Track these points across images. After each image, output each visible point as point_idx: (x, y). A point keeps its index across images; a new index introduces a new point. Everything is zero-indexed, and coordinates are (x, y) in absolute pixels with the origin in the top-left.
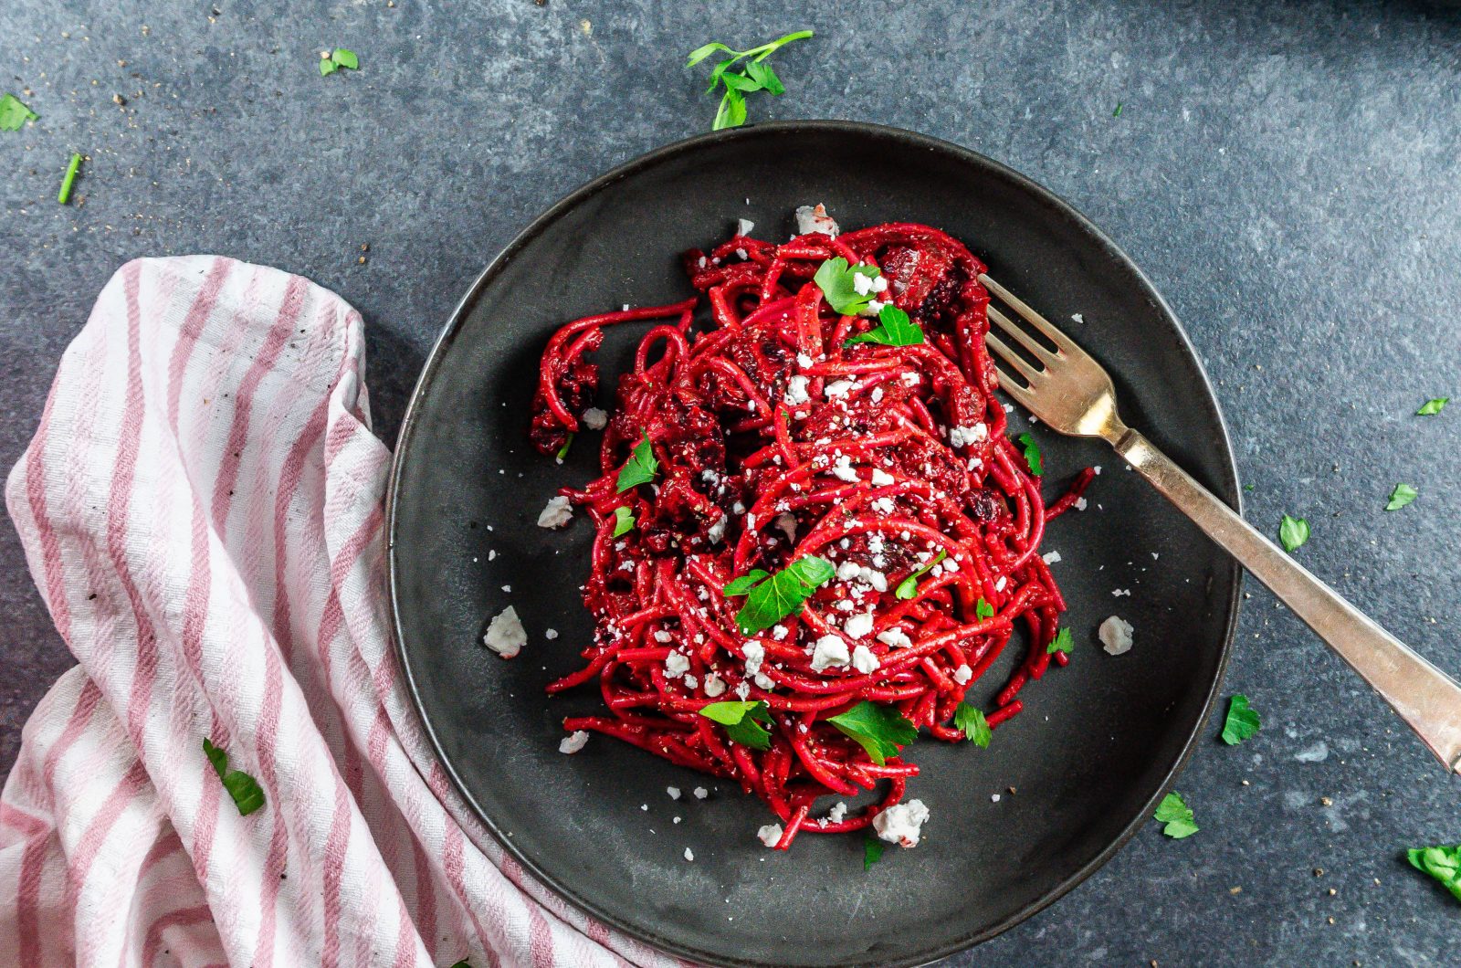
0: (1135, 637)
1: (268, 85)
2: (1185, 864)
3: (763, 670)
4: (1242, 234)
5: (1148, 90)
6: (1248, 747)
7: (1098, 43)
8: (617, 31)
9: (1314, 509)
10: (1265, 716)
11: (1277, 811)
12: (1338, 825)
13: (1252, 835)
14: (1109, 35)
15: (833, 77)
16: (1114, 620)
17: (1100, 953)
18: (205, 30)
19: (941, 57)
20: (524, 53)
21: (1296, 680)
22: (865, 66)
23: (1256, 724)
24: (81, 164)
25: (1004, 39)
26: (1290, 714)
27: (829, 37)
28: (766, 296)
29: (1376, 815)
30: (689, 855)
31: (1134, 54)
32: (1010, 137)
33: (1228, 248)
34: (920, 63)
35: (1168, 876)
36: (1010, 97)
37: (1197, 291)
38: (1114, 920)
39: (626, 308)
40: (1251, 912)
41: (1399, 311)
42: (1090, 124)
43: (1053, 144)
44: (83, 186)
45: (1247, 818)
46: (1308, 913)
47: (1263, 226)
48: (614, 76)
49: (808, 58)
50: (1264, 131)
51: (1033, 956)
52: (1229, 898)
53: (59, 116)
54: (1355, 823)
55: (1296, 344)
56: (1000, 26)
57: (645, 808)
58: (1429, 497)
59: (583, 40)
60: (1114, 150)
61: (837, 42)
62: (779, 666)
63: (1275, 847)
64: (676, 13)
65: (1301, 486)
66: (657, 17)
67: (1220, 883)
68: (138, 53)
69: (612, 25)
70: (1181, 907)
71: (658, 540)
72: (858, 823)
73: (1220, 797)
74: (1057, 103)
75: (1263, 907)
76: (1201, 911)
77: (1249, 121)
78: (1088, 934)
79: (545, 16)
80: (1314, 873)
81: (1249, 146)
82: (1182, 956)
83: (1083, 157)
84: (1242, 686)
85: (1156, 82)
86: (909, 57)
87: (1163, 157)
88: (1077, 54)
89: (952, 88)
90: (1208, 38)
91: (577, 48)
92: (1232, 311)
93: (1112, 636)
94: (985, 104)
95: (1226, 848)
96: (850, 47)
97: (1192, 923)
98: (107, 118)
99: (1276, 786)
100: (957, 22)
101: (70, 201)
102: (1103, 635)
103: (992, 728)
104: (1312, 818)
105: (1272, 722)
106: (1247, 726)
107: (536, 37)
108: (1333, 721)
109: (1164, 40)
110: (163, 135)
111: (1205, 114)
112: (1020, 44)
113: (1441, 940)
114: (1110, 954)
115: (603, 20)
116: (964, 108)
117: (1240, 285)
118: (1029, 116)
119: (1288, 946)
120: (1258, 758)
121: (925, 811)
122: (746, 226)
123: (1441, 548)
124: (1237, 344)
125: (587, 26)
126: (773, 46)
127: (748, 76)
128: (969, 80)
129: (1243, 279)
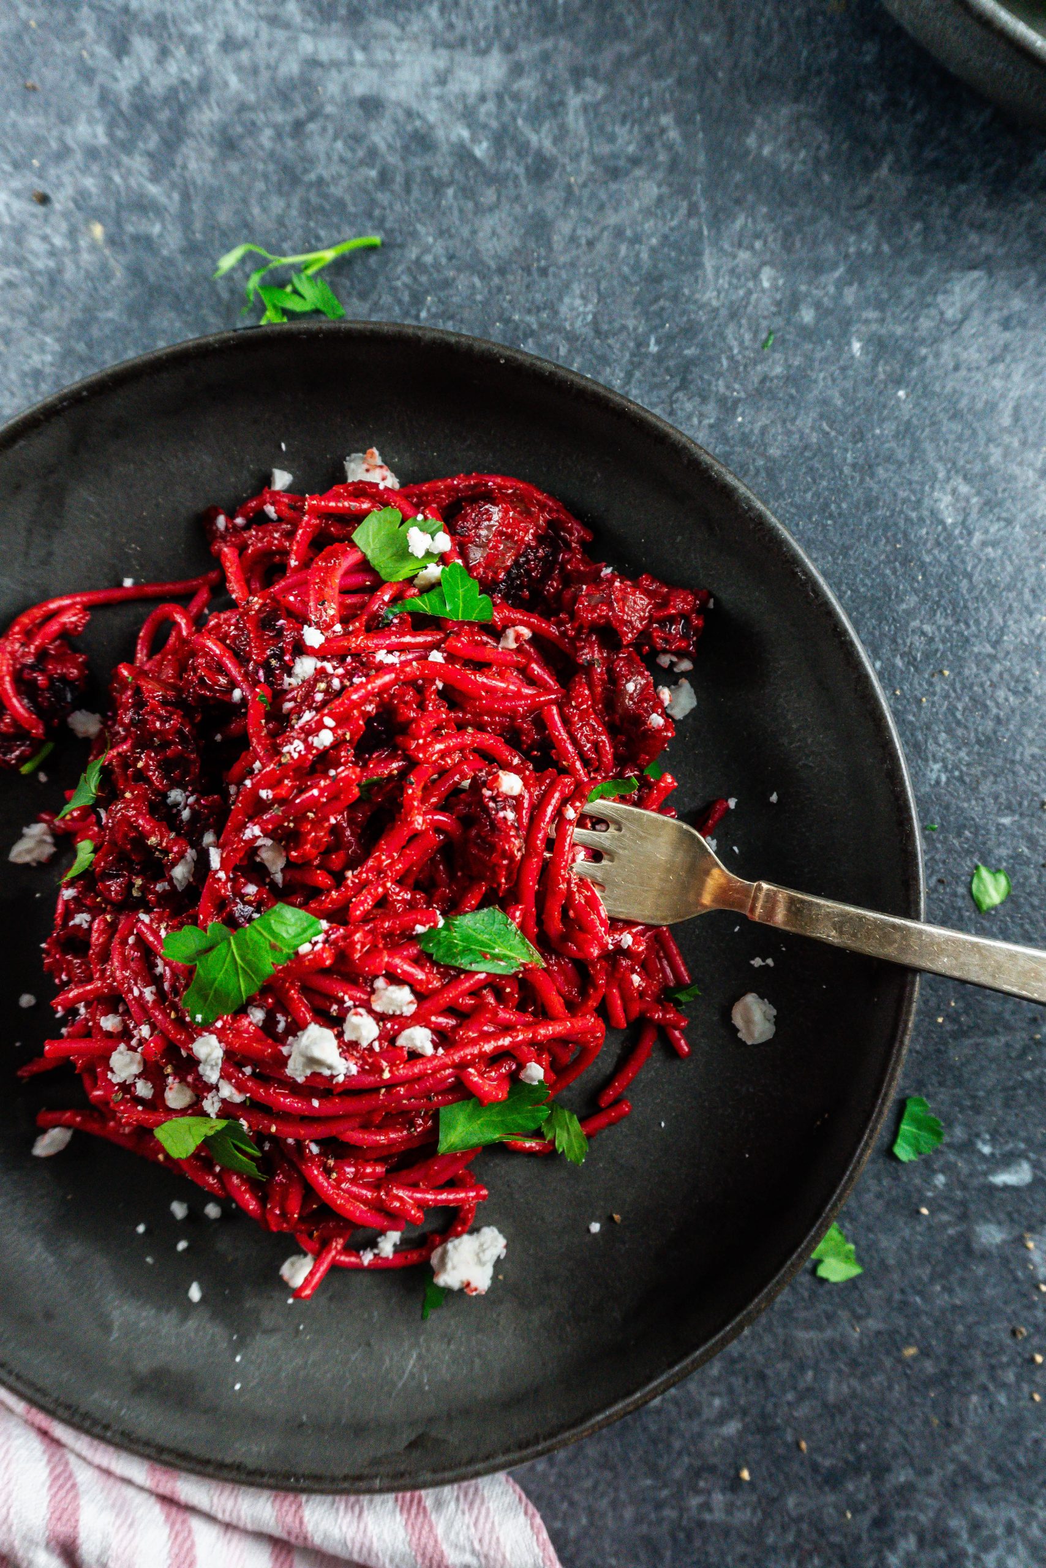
0: (778, 1021)
2: (844, 1314)
3: (225, 1075)
4: (926, 502)
5: (807, 315)
6: (927, 1165)
7: (744, 255)
8: (136, 238)
9: (1017, 857)
10: (950, 1125)
13: (932, 1279)
14: (758, 245)
15: (406, 298)
16: (751, 999)
17: (732, 1428)
19: (544, 272)
20: (19, 262)
21: (990, 1079)
22: (447, 284)
23: (939, 1135)
25: (623, 249)
26: (982, 1123)
27: (402, 246)
28: (293, 563)
30: (195, 1293)
31: (789, 268)
32: (629, 375)
33: (908, 519)
34: (516, 280)
35: (821, 1329)
36: (631, 323)
37: (868, 574)
38: (751, 1385)
39: (128, 582)
40: (930, 1382)
42: (731, 358)
43: (684, 385)
45: (925, 1258)
46: (1004, 1385)
47: (954, 491)
48: (132, 294)
49: (374, 274)
50: (956, 368)
51: (645, 1429)
52: (900, 1360)
55: (995, 644)
56: (619, 233)
57: (141, 1229)
59: (94, 248)
60: (762, 393)
61: (413, 253)
62: (248, 1070)
63: (961, 1297)
64: (211, 214)
65: (1000, 828)
66: (185, 220)
67: (892, 1341)
69: (130, 229)
70: (840, 1372)
71: (114, 886)
72: (414, 1257)
73: (891, 1230)
74: (690, 331)
75: (946, 1375)
76: (864, 1377)
77: (937, 355)
78: (717, 1402)
79: (46, 219)
80: (1014, 1333)
81: (937, 388)
82: (839, 1434)
83: (722, 401)
84: (920, 1085)
85: (818, 305)
86: (502, 271)
87: (825, 402)
88: (717, 270)
89: (555, 313)
90: (886, 248)
91: (86, 257)
92: (912, 600)
93: (748, 1021)
94: (598, 332)
95: (897, 1296)
96: (428, 259)
97: (854, 1395)
99: (963, 1217)
100: (565, 227)
102: (738, 1020)
103: (589, 1137)
107: (35, 244)
109: (829, 250)
111: (880, 346)
112: (644, 256)
114: (746, 1428)
115: (119, 224)
116: (571, 338)
117: (923, 566)
118: (653, 348)
119: (980, 1429)
120: (940, 1180)
121: (502, 1241)
122: (282, 479)
124: (919, 642)
125: (98, 231)
126: (328, 255)
127: (296, 292)
128: (578, 302)
129: (927, 559)
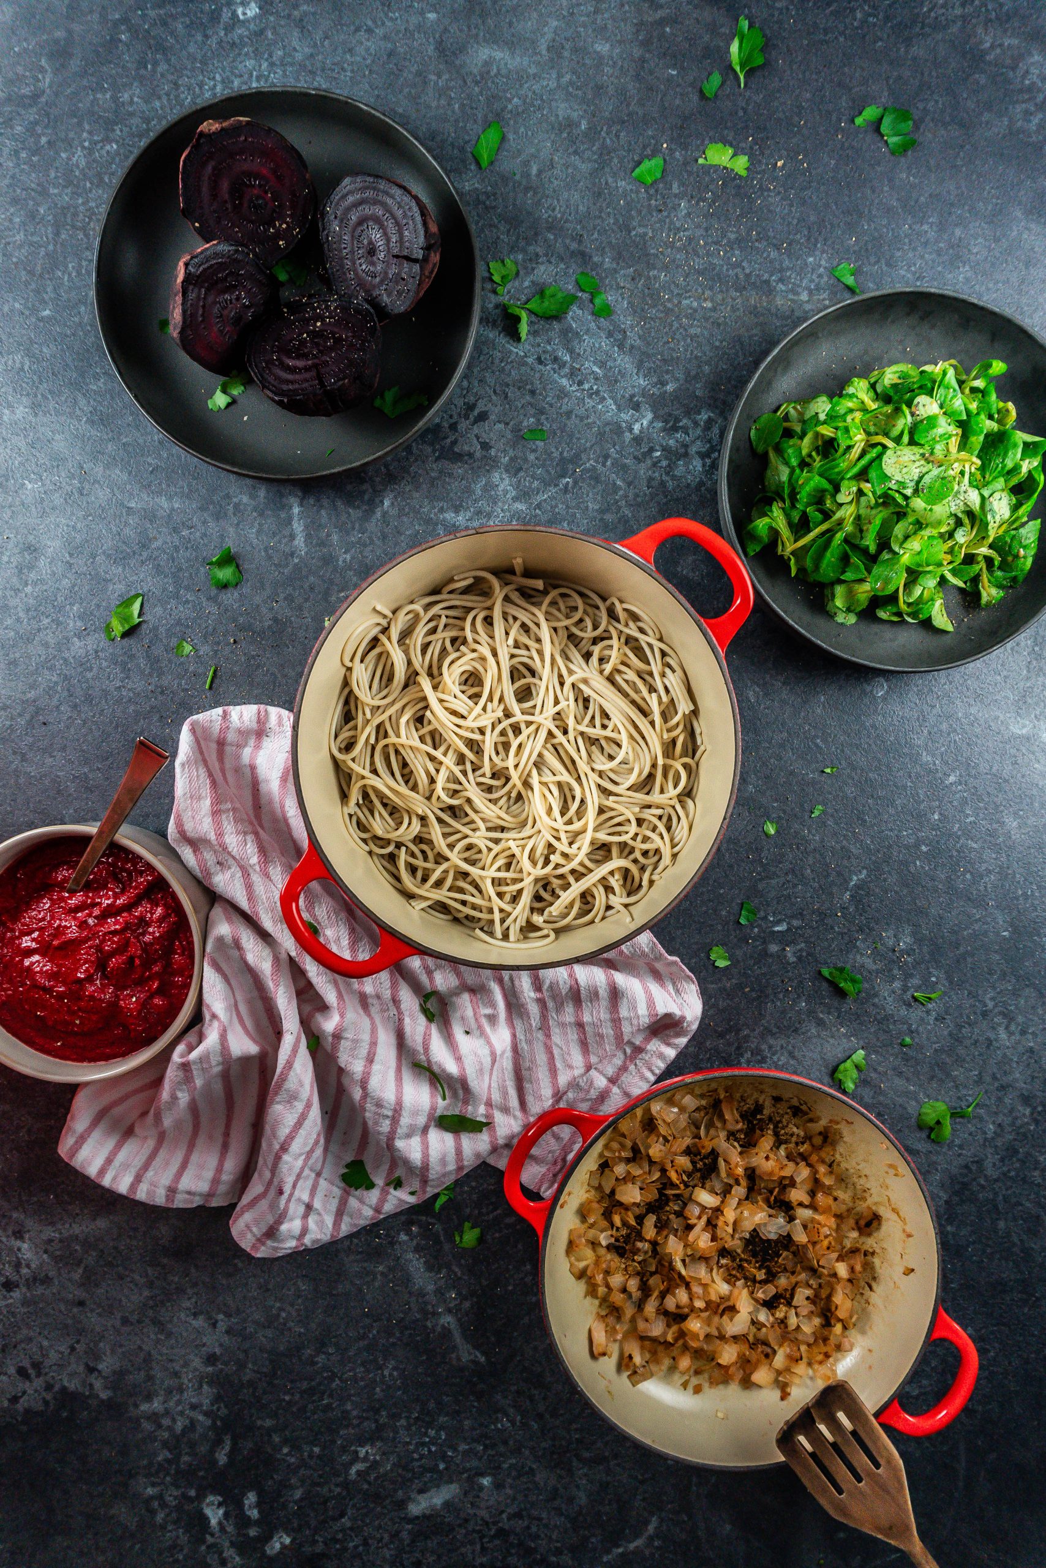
1: (301, 634)
11: (765, 954)
12: (792, 959)
18: (272, 609)
24: (215, 672)
29: (809, 954)
41: (815, 727)
44: (217, 681)
53: (204, 650)
54: (800, 958)
58: (830, 811)
68: (241, 620)
98: (227, 649)
101: (211, 688)
104: (781, 956)
105: (762, 914)
106: (751, 917)
108: (789, 912)
110: (253, 657)
113: (838, 1010)
123: (835, 834)
